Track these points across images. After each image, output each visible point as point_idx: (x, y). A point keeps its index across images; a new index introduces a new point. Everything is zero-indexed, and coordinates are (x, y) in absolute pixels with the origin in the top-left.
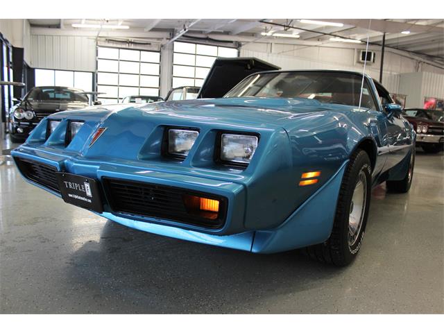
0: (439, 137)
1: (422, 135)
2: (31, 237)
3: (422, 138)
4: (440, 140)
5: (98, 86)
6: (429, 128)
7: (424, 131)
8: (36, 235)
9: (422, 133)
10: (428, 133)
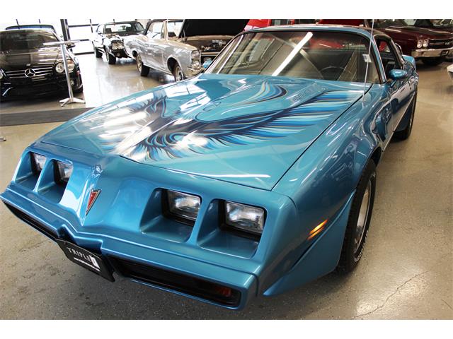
0: (440, 50)
1: (423, 50)
2: (40, 268)
3: (423, 53)
4: (441, 53)
5: (70, 29)
6: (430, 41)
7: (425, 45)
8: (44, 264)
9: (422, 47)
10: (428, 48)
